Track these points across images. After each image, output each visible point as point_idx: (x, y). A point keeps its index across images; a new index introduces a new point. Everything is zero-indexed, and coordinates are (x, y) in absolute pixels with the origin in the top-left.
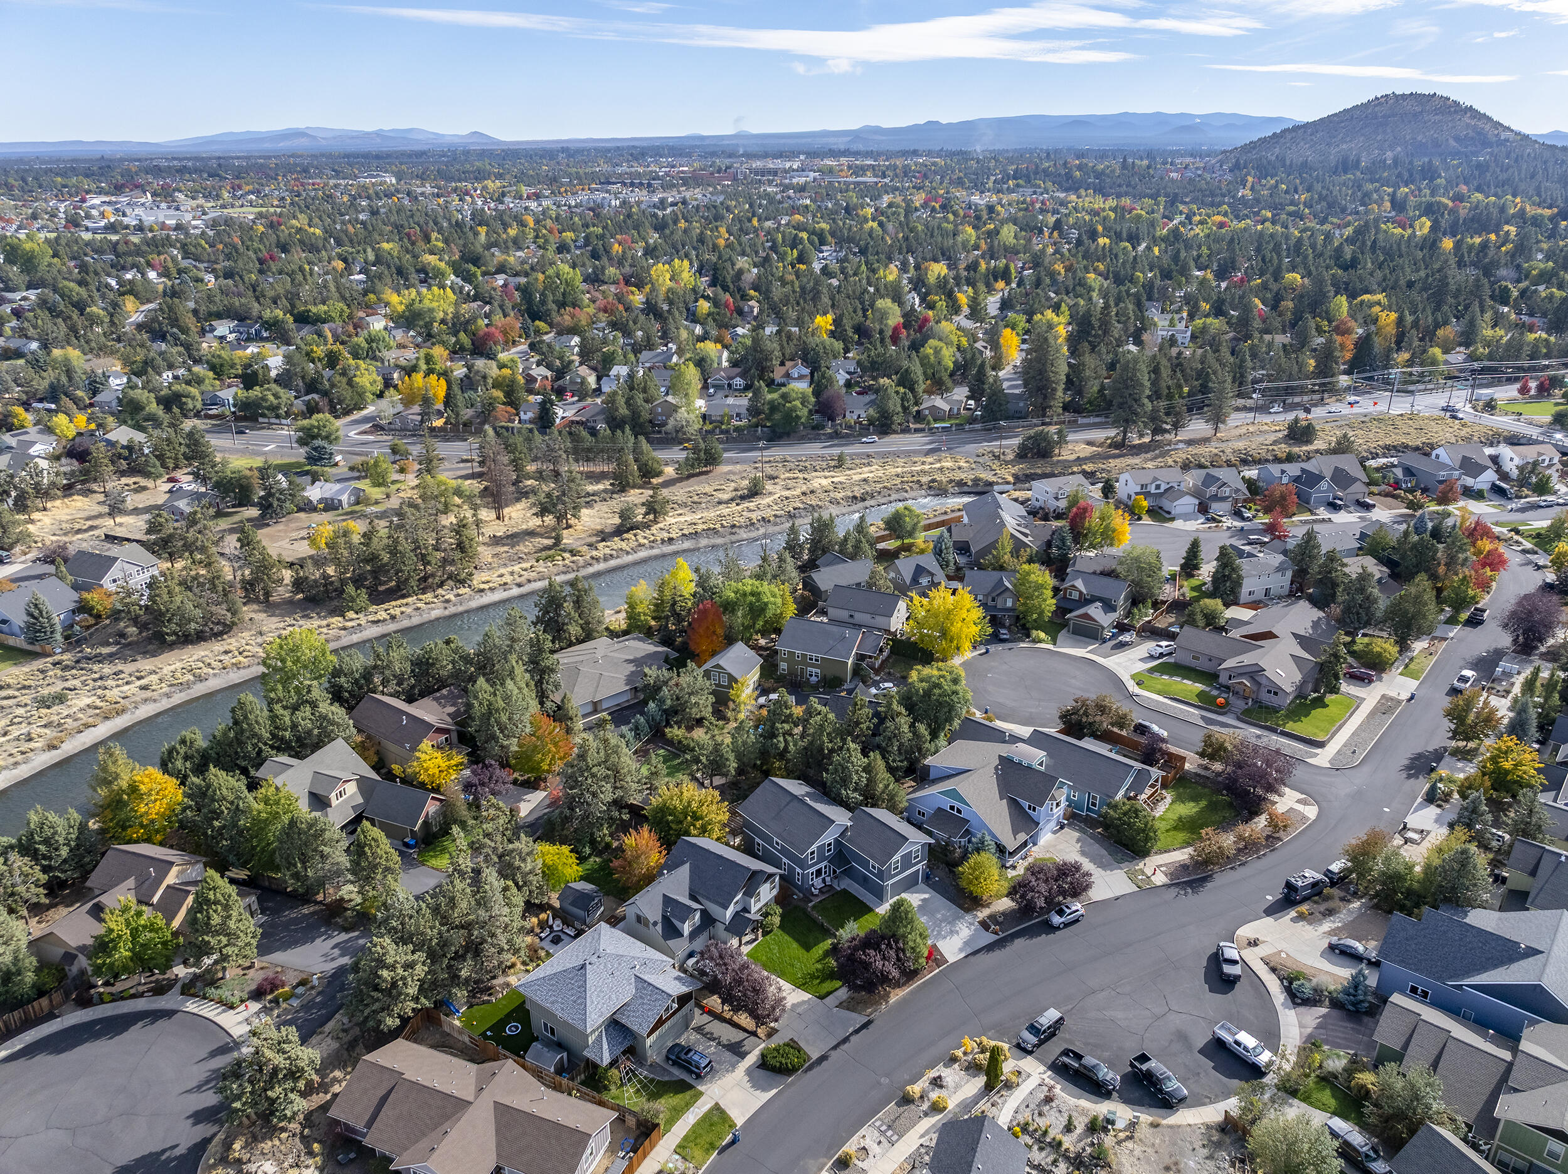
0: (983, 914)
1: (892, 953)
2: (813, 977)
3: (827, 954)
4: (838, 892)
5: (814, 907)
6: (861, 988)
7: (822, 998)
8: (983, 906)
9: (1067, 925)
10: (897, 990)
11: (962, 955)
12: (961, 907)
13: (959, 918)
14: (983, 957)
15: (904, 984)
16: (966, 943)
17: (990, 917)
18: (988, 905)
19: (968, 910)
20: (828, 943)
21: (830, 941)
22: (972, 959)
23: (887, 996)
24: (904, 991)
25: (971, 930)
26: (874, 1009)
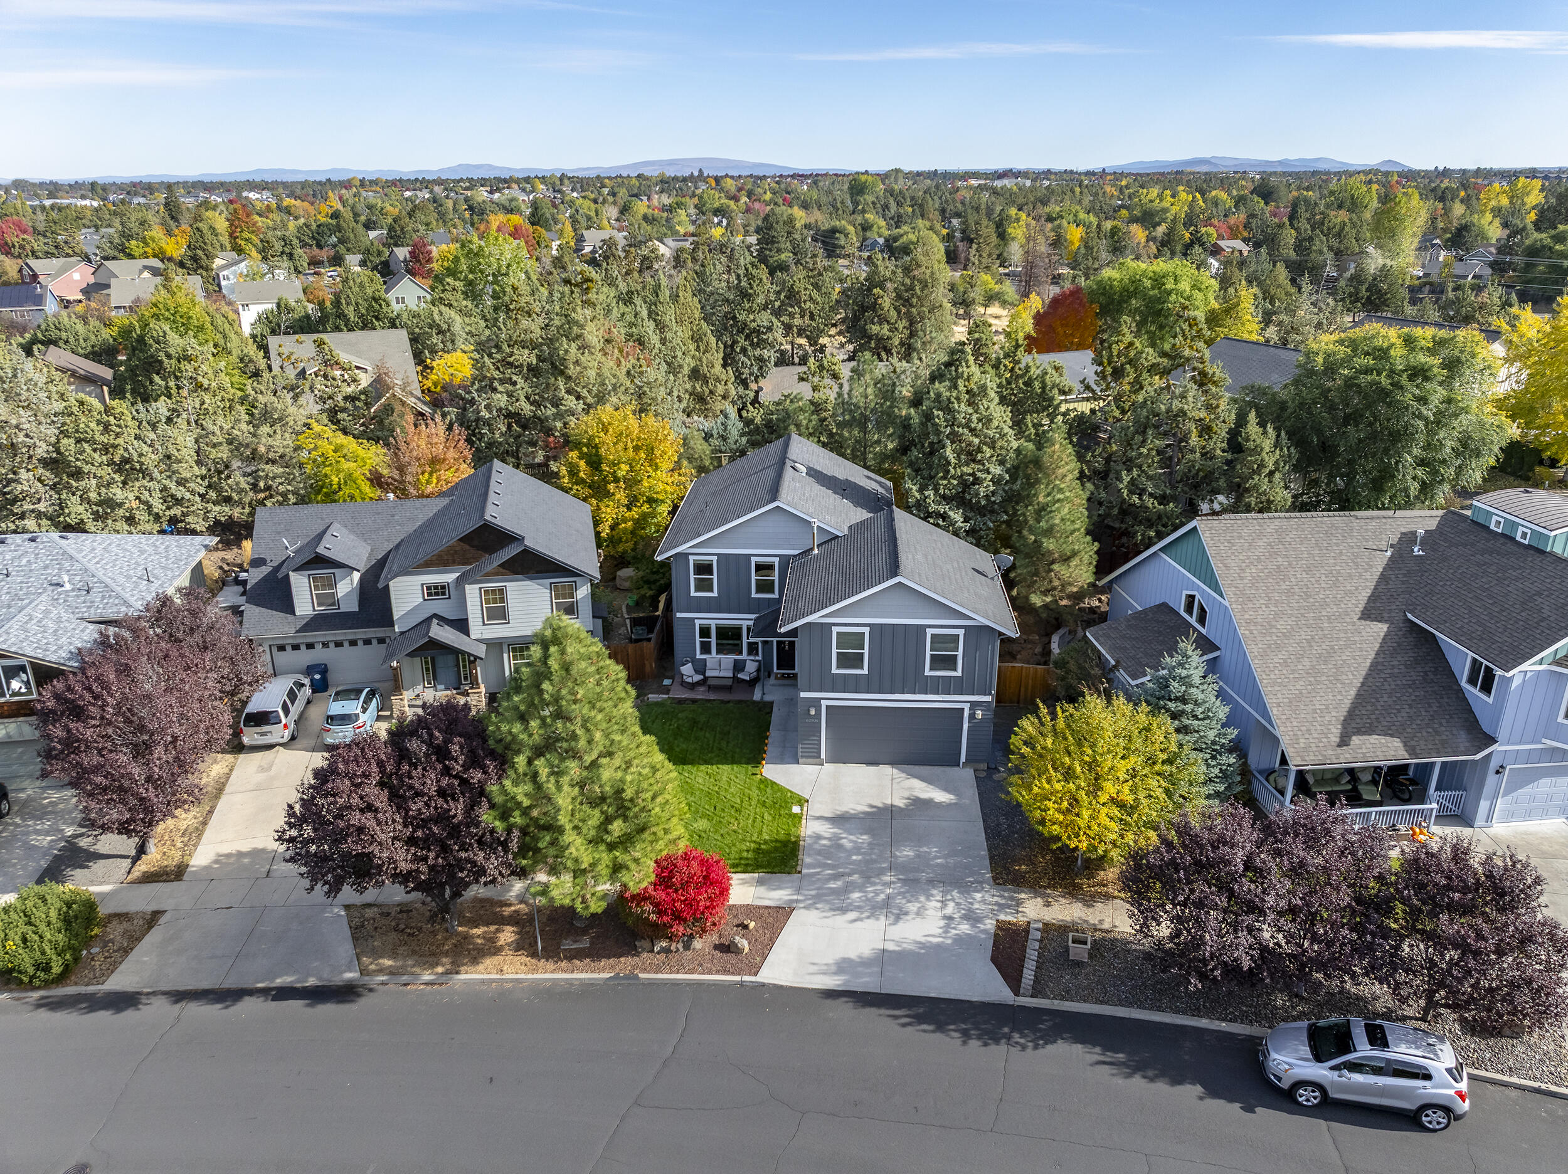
0: (1041, 911)
8: (1070, 893)
16: (888, 959)
17: (1055, 928)
18: (1090, 899)
23: (472, 957)
24: (535, 970)
25: (946, 932)
26: (403, 967)
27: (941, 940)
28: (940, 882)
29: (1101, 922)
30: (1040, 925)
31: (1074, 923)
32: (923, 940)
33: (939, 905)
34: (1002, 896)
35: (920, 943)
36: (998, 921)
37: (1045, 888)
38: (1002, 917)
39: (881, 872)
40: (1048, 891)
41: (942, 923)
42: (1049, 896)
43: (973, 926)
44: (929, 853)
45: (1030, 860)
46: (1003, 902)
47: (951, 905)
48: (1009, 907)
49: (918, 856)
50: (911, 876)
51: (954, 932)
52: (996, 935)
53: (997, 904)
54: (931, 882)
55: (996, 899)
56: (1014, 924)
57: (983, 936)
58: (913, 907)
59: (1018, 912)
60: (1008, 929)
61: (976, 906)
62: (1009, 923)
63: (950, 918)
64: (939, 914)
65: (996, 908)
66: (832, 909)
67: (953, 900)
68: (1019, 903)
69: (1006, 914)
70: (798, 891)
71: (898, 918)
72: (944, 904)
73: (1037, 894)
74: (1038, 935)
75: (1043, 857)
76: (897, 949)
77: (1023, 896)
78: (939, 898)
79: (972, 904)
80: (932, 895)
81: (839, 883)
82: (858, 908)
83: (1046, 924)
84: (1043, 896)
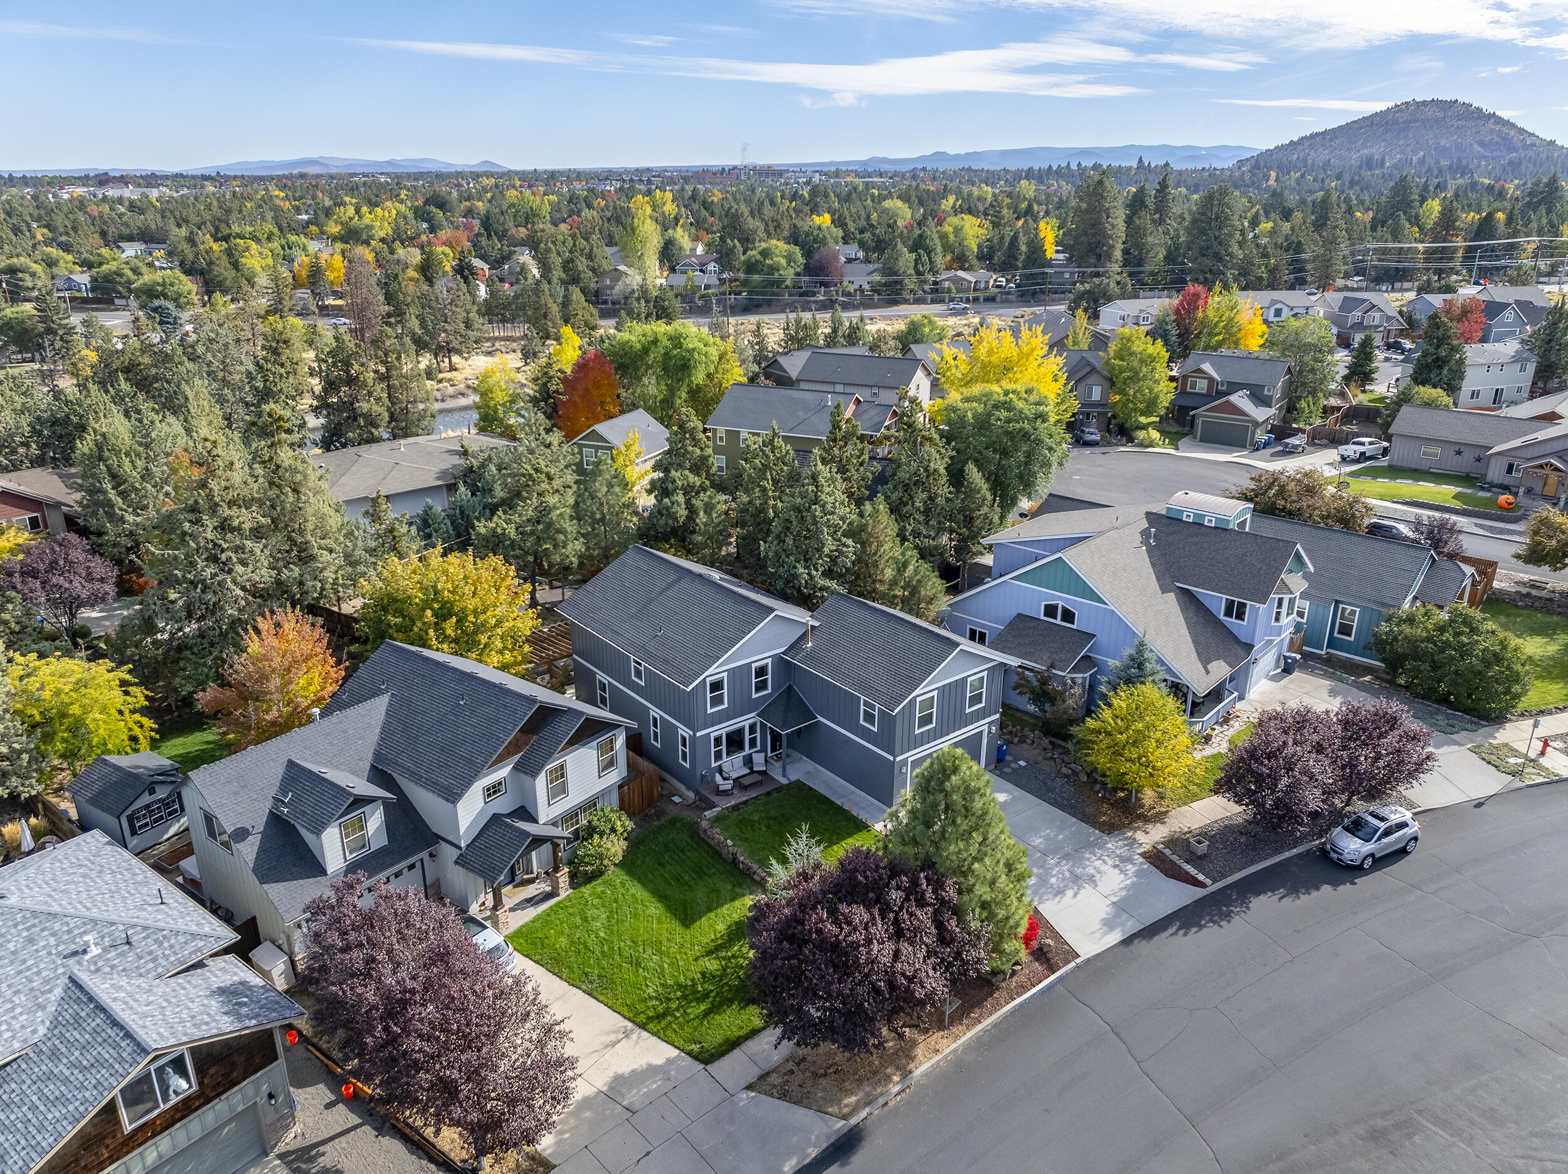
0: (1151, 836)
1: (924, 916)
2: (690, 994)
3: (737, 932)
4: (780, 788)
5: (717, 820)
6: (826, 1030)
7: (706, 1058)
8: (1147, 820)
9: (1380, 861)
10: (937, 1038)
11: (1115, 937)
12: (1091, 820)
13: (1091, 846)
14: (1171, 942)
15: (957, 1018)
16: (1121, 907)
17: (1172, 842)
18: (1160, 818)
19: (1110, 829)
20: (742, 907)
21: (749, 901)
22: (1142, 947)
23: (904, 1056)
24: (957, 1037)
25: (1126, 875)
26: (868, 1094)
27: (1128, 882)
30: (1161, 845)
32: (1119, 887)
33: (1101, 862)
34: (1121, 840)
35: (1121, 889)
36: (1139, 854)
38: (1138, 851)
40: (1135, 825)
41: (1116, 872)
42: (1139, 827)
43: (1134, 864)
44: (1048, 834)
46: (1127, 842)
47: (1106, 858)
48: (1134, 843)
49: (1046, 839)
50: (1061, 853)
52: (1149, 863)
53: (1127, 845)
54: (1077, 851)
55: (1120, 843)
56: (1149, 852)
57: (1145, 867)
58: (1091, 871)
59: (1141, 844)
60: (1150, 856)
62: (1146, 852)
63: (1116, 866)
64: (1108, 867)
65: (1129, 847)
66: (1054, 896)
67: (1102, 855)
68: (1133, 839)
69: (1138, 848)
71: (1093, 881)
74: (1168, 851)
75: (1103, 807)
77: (1129, 834)
79: (1114, 852)
80: (1090, 858)
82: (1066, 887)
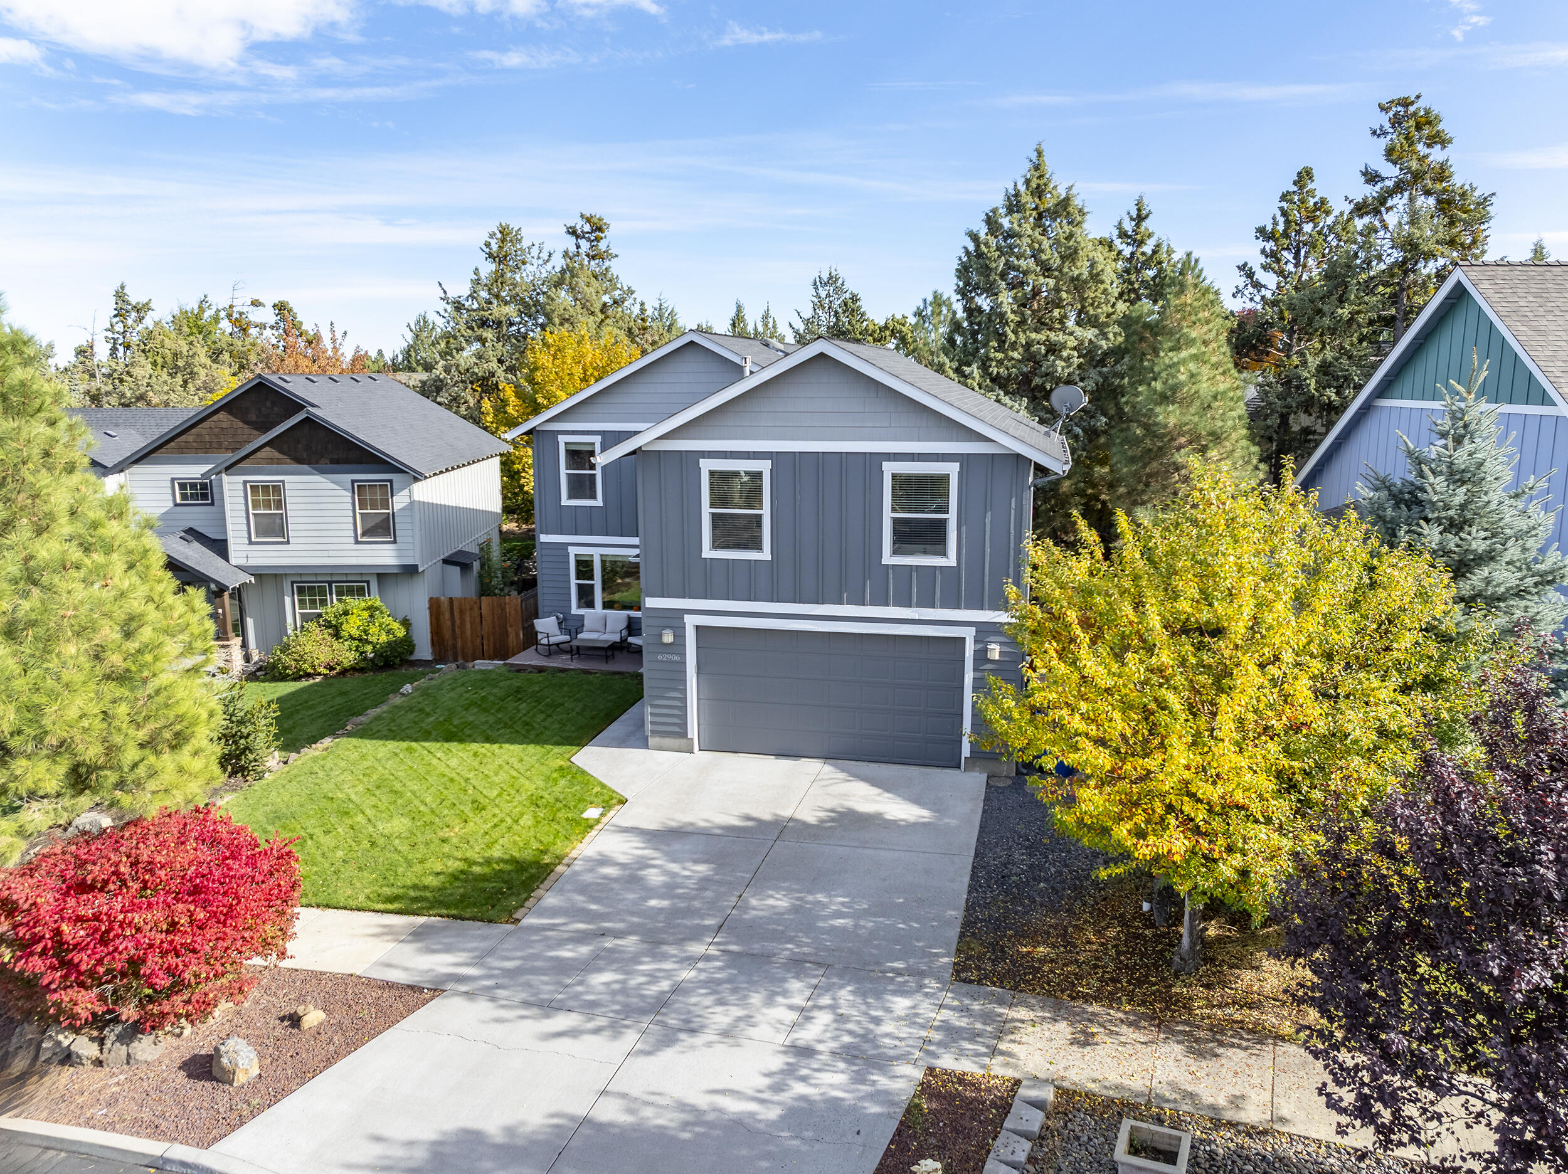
25: (778, 1087)
27: (752, 1107)
28: (819, 964)
29: (1237, 1101)
30: (1048, 1094)
31: (1150, 1098)
32: (702, 1101)
33: (792, 1016)
34: (964, 1010)
35: (693, 1109)
36: (931, 1070)
37: (1086, 998)
38: (947, 1062)
39: (696, 935)
40: (1095, 1008)
41: (777, 1062)
42: (1092, 1019)
43: (860, 1078)
44: (824, 906)
45: (1064, 936)
46: (963, 1023)
47: (824, 1018)
48: (973, 1036)
49: (795, 910)
50: (756, 947)
51: (800, 1088)
52: (912, 1109)
53: (946, 1028)
54: (797, 965)
55: (945, 1014)
56: (975, 1085)
57: (874, 1109)
58: (721, 1017)
59: (994, 1052)
60: (950, 1097)
61: (888, 1027)
62: (961, 1080)
63: (806, 1052)
64: (781, 1039)
65: (937, 1036)
66: (526, 1004)
67: (833, 1008)
68: (1004, 1029)
69: (961, 1053)
70: (479, 960)
71: (668, 1039)
72: (805, 1015)
73: (1059, 1012)
74: (1035, 1120)
75: (1099, 933)
76: (624, 1118)
77: (1022, 1013)
78: (799, 1000)
79: (877, 1021)
80: (785, 993)
81: (584, 950)
82: (590, 1008)
83: (1067, 1094)
84: (1072, 1018)
